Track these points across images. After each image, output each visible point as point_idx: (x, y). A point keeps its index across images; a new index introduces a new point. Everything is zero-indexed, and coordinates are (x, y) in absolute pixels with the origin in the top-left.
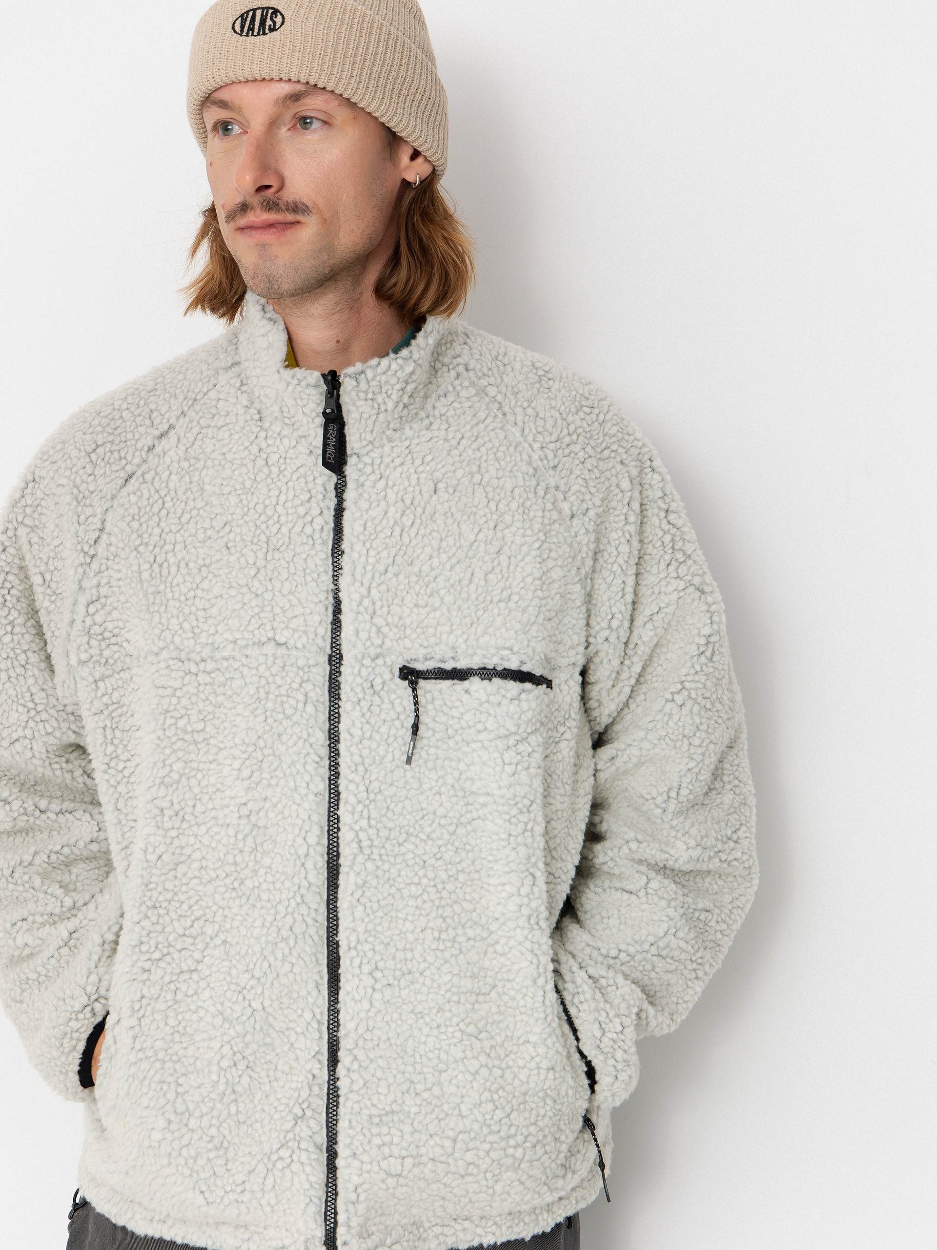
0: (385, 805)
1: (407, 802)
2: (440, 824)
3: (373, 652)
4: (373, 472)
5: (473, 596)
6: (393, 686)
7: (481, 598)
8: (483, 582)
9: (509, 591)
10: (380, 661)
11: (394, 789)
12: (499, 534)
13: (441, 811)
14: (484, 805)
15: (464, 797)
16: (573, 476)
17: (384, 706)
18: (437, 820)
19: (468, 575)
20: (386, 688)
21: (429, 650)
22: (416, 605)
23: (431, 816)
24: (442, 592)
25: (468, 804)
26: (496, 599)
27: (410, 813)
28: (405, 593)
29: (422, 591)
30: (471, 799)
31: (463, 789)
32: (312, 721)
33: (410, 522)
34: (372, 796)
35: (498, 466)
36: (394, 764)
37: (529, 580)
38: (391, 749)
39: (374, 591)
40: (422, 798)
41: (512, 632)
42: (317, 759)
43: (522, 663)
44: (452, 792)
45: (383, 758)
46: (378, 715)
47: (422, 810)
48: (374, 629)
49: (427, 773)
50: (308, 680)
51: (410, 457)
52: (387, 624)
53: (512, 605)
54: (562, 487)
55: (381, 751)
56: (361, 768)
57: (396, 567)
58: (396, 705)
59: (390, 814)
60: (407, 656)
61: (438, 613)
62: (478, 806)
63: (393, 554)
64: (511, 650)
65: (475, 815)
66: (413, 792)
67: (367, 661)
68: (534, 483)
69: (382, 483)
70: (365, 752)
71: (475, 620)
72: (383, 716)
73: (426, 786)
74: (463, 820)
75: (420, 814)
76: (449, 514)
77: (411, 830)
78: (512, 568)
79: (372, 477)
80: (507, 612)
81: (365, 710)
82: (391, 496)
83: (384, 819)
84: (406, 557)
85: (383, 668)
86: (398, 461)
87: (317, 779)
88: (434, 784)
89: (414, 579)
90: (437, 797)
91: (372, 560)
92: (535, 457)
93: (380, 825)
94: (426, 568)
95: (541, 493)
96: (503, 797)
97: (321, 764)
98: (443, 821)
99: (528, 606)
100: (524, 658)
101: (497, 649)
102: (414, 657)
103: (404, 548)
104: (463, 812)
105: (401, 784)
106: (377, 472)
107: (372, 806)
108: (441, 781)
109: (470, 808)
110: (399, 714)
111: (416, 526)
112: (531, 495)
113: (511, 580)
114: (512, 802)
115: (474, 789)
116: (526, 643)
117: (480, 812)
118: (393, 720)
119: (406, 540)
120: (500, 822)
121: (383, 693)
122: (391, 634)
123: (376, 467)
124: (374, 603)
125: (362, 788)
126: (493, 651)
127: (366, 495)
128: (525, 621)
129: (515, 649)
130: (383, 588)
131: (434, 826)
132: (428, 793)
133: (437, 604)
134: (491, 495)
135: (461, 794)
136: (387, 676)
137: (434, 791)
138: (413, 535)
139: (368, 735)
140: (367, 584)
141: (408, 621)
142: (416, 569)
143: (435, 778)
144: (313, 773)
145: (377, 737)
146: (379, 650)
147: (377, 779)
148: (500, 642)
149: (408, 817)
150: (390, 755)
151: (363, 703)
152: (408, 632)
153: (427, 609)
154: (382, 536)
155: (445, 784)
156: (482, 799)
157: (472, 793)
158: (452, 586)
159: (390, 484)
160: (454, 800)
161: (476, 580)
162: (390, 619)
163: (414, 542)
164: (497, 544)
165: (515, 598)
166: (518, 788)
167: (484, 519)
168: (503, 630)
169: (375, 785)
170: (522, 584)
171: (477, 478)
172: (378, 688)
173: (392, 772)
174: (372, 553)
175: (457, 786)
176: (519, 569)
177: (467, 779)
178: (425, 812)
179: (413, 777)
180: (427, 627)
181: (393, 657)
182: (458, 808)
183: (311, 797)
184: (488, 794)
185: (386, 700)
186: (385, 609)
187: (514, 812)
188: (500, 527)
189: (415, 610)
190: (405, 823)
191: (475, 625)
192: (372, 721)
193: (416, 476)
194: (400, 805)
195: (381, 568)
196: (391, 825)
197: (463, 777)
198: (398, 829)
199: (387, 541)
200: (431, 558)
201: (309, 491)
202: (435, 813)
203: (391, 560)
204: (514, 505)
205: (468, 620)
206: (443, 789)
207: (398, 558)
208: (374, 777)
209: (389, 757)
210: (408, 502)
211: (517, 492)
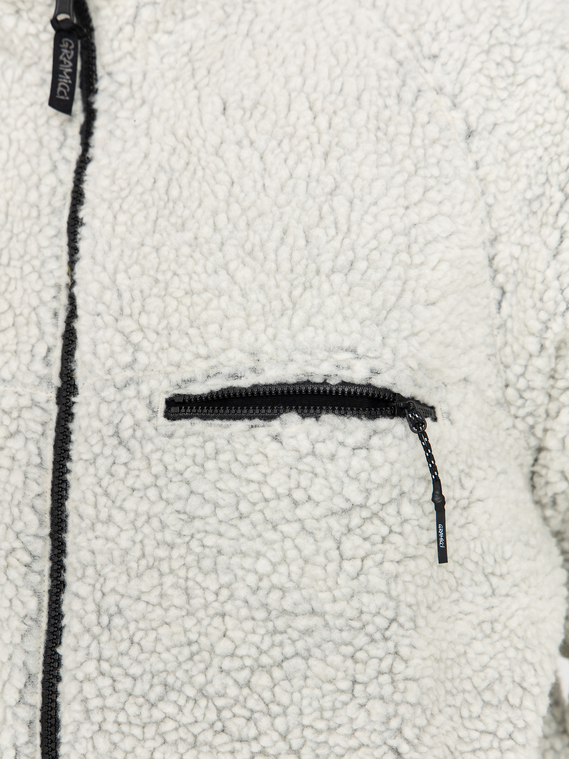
0: (125, 635)
1: (164, 630)
2: (221, 670)
3: (120, 377)
4: (132, 96)
5: (285, 266)
6: (150, 431)
7: (299, 269)
8: (302, 242)
9: (350, 255)
10: (131, 391)
11: (141, 606)
12: (333, 164)
13: (224, 646)
14: (308, 632)
15: (267, 619)
16: (467, 71)
17: (134, 464)
18: (216, 662)
19: (277, 233)
20: (139, 434)
21: (213, 362)
22: (190, 293)
23: (206, 655)
24: (232, 266)
25: (275, 632)
26: (326, 267)
27: (168, 650)
28: (169, 275)
29: (199, 269)
30: (280, 623)
31: (265, 606)
32: (18, 496)
33: (182, 162)
34: (105, 620)
35: (333, 61)
36: (143, 562)
37: (386, 235)
38: (139, 537)
39: (121, 278)
40: (190, 623)
41: (355, 324)
42: (27, 559)
43: (375, 372)
44: (244, 612)
45: (127, 552)
46: (123, 481)
47: (190, 644)
48: (118, 339)
49: (200, 578)
50: (18, 432)
51: (189, 67)
52: (141, 329)
53: (355, 276)
54: (449, 88)
55: (124, 541)
56: (90, 571)
57: (157, 236)
58: (153, 462)
59: (135, 651)
60: (176, 378)
61: (224, 299)
62: (295, 635)
63: (153, 215)
64: (354, 351)
65: (289, 650)
66: (173, 612)
67: (109, 393)
68: (396, 82)
69: (145, 111)
70: (98, 545)
71: (289, 304)
72: (130, 482)
73: (197, 602)
74: (265, 660)
75: (186, 652)
76: (246, 142)
77: (171, 680)
78: (355, 217)
79: (129, 104)
80: (345, 288)
81: (102, 472)
82: (157, 129)
83: (125, 661)
84: (173, 220)
85: (135, 402)
86: (170, 75)
87: (27, 593)
88: (211, 597)
89: (186, 250)
90: (217, 621)
91: (120, 229)
92: (402, 44)
93: (116, 671)
94: (206, 231)
95: (408, 96)
96: (341, 615)
97: (36, 566)
98: (227, 664)
99: (385, 278)
100: (377, 364)
101: (329, 351)
102: (187, 376)
103: (171, 205)
104: (265, 647)
105: (153, 598)
106: (138, 95)
107: (104, 638)
108: (224, 593)
109: (278, 638)
110: (156, 477)
111: (191, 167)
112: (392, 102)
113: (353, 236)
114: (356, 624)
115: (287, 604)
116: (379, 339)
117: (300, 645)
118: (146, 488)
119: (174, 192)
120: (336, 659)
121: (134, 444)
122: (145, 344)
123: (135, 87)
124: (120, 295)
125: (91, 607)
126: (322, 355)
127: (118, 133)
128: (378, 303)
129: (361, 350)
130: (136, 269)
131: (211, 672)
132: (201, 614)
133: (224, 285)
134: (318, 106)
135: (261, 615)
136: (142, 413)
137: (211, 611)
138: (185, 181)
139: (103, 516)
140: (110, 267)
141: (174, 320)
142: (188, 236)
143: (214, 587)
144: (20, 583)
145: (118, 516)
146: (129, 373)
147: (113, 590)
148: (334, 339)
149: (165, 656)
150: (138, 546)
151: (100, 461)
152: (175, 336)
153: (206, 296)
154: (139, 189)
155: (231, 597)
156: (302, 623)
157: (284, 612)
158: (250, 254)
159: (156, 110)
160: (248, 625)
161: (290, 240)
162: (144, 320)
163: (186, 193)
164: (329, 182)
165: (362, 265)
166: (365, 598)
167: (306, 143)
168: (339, 318)
169: (111, 600)
170: (374, 244)
171: (297, 81)
172: (126, 434)
173: (139, 576)
174: (122, 218)
175: (253, 600)
176: (369, 218)
177: (273, 587)
178: (195, 648)
179: (175, 586)
180: (206, 324)
181: (154, 383)
182: (256, 639)
183: (15, 623)
184: (313, 612)
185: (138, 455)
186: (137, 305)
187: (361, 640)
188: (336, 152)
189: (187, 301)
190: (160, 666)
191: (290, 312)
192: (112, 490)
193: (196, 93)
194: (152, 635)
195: (135, 240)
196: (136, 670)
197: (265, 584)
198: (147, 677)
199: (146, 197)
200: (215, 213)
201: (41, 142)
202: (212, 650)
203: (150, 225)
204: (360, 118)
205: (276, 305)
206: (228, 607)
207: (162, 222)
208: (110, 585)
209: (137, 552)
210: (181, 132)
211: (365, 97)
